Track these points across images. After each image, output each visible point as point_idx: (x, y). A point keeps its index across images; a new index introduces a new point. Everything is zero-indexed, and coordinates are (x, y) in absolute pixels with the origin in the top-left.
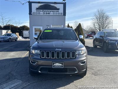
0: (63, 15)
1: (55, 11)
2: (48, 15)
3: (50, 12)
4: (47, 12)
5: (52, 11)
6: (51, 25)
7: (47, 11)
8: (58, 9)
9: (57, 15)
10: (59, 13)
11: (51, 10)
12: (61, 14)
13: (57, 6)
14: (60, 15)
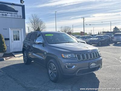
0: (22, 18)
1: (13, 13)
2: (4, 16)
3: (6, 14)
4: (3, 14)
5: (10, 13)
6: (9, 28)
7: (3, 12)
8: (17, 11)
9: (16, 17)
10: (18, 16)
11: (8, 12)
12: (20, 16)
13: (15, 8)
14: (19, 18)
